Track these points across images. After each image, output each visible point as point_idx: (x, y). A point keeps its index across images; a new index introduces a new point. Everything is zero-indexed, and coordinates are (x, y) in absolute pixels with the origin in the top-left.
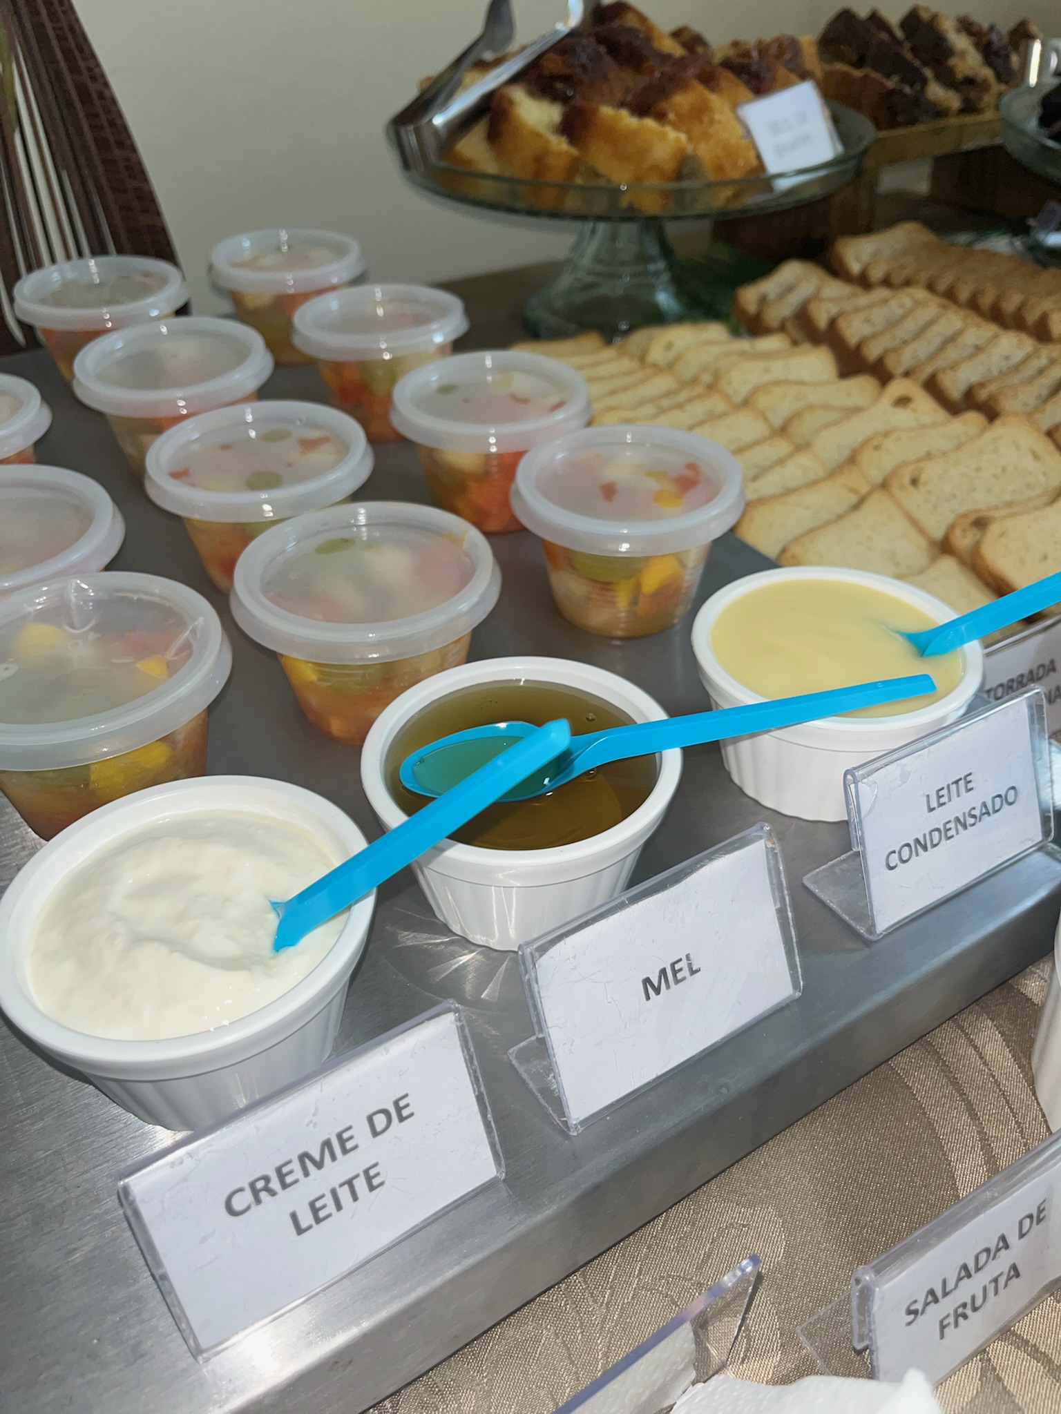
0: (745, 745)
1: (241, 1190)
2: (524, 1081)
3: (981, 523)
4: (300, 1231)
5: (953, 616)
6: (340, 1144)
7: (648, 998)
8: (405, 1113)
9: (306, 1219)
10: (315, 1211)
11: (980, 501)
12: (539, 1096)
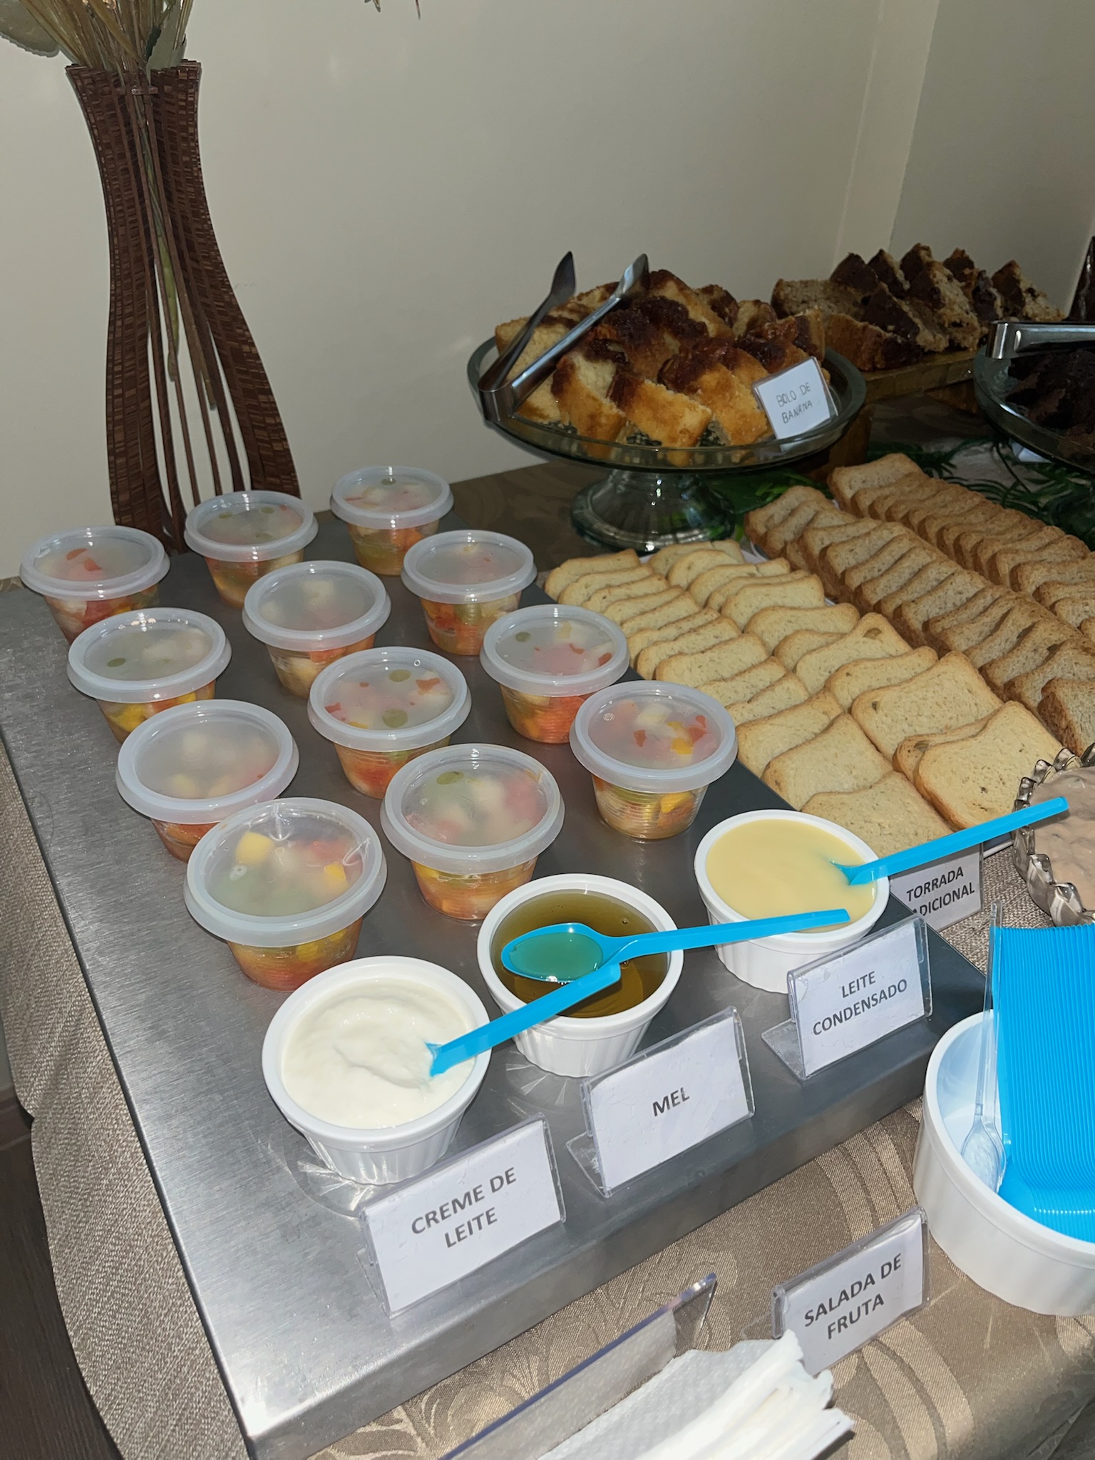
0: (729, 948)
1: (421, 1218)
2: (576, 1162)
3: (921, 746)
4: (449, 1245)
5: (876, 858)
6: (474, 1196)
7: (656, 1114)
8: (511, 1179)
9: (453, 1238)
10: (458, 1234)
11: (923, 727)
12: (586, 1172)
